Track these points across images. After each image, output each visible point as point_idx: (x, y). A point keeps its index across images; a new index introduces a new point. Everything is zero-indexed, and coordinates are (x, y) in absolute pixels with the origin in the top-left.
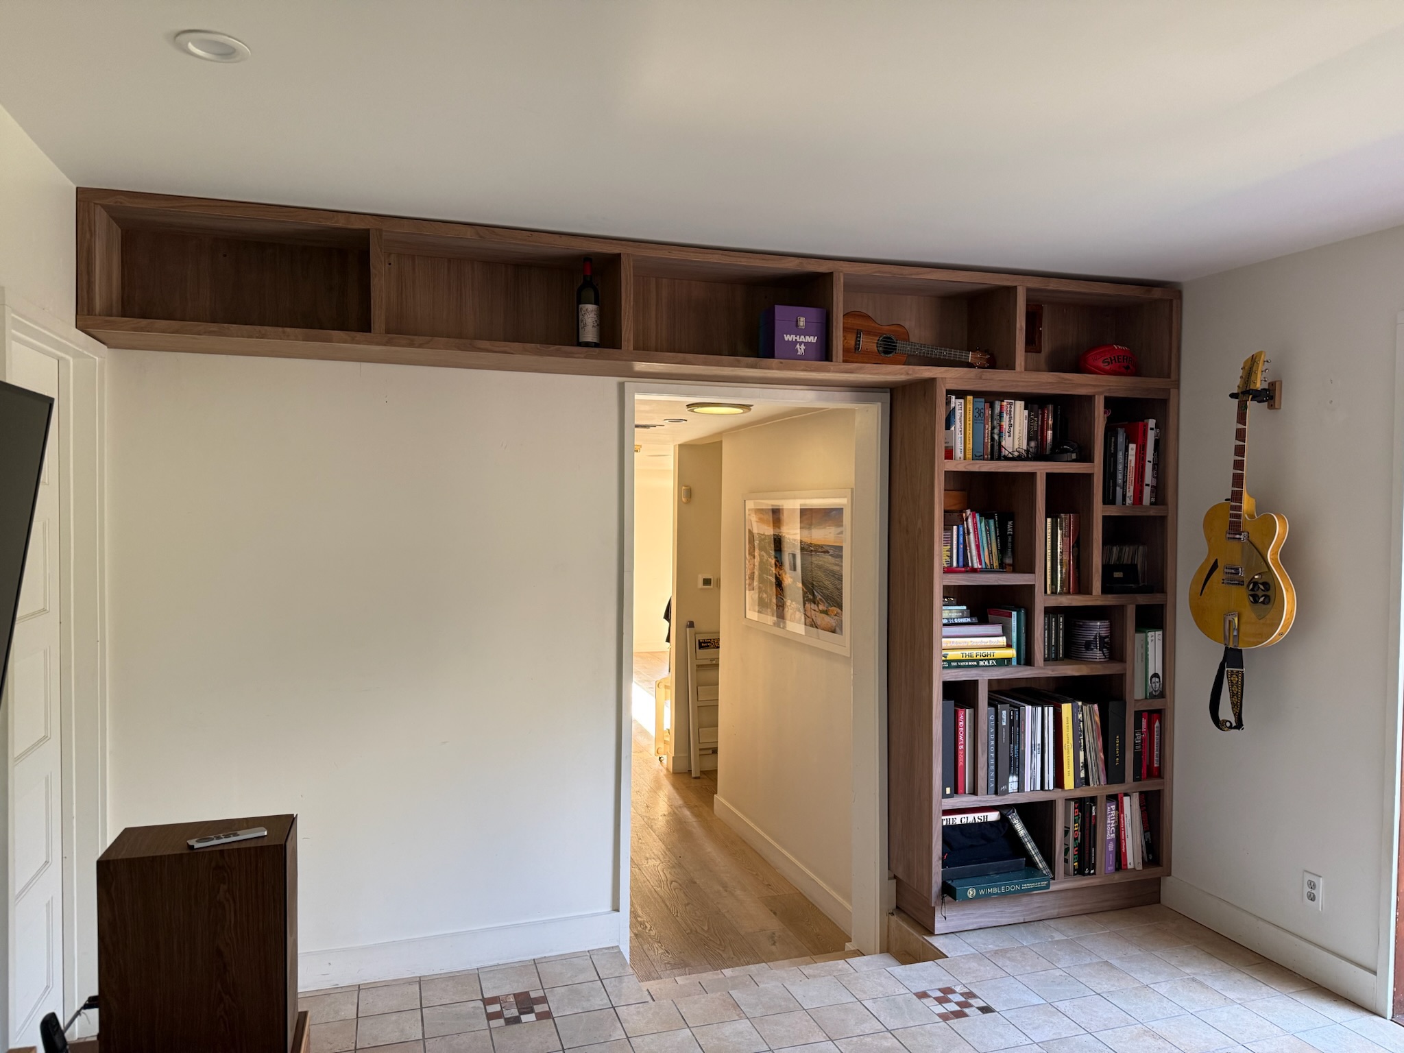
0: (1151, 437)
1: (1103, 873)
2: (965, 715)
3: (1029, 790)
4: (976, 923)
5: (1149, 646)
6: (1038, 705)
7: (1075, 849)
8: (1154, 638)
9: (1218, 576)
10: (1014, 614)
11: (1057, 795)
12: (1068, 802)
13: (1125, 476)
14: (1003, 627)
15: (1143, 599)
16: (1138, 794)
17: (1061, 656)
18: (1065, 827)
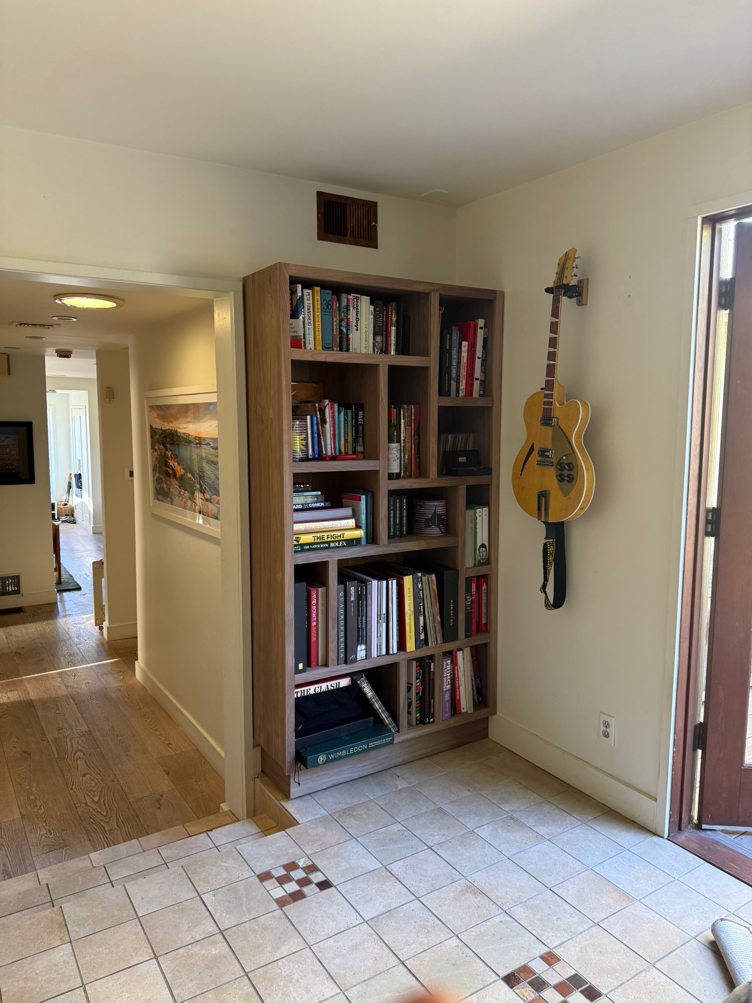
0: (480, 334)
1: (441, 720)
2: (317, 594)
3: (376, 656)
4: (330, 782)
5: (477, 521)
6: (383, 579)
7: (417, 702)
8: (482, 514)
9: (535, 457)
10: (363, 497)
11: (401, 658)
12: (411, 661)
13: (458, 371)
14: (352, 509)
15: (472, 480)
16: (469, 648)
17: (405, 532)
18: (408, 683)
